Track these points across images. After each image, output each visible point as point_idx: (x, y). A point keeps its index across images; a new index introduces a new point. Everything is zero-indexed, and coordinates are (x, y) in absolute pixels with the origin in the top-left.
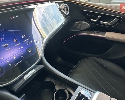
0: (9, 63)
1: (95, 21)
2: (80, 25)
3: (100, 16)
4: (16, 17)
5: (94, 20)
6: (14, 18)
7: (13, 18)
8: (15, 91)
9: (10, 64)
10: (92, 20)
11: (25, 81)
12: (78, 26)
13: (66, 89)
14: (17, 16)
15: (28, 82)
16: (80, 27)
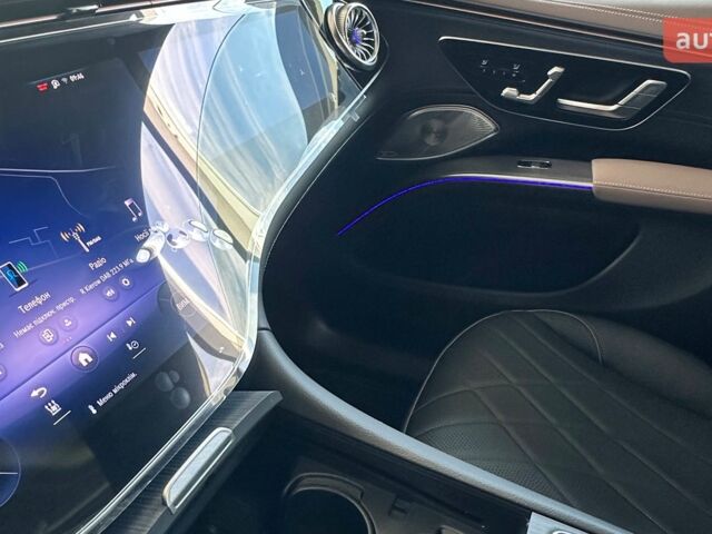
0: (47, 401)
1: (532, 97)
3: (556, 69)
4: (73, 78)
5: (521, 92)
6: (56, 84)
7: (50, 86)
9: (54, 409)
10: (508, 91)
14: (81, 76)
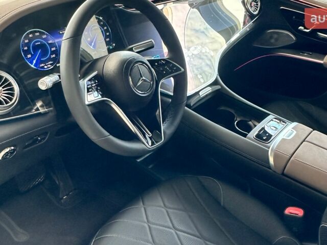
2: (275, 36)
5: (305, 29)
8: (192, 105)
10: (301, 28)
11: (200, 98)
12: (271, 37)
13: (251, 121)
15: (203, 101)
16: (277, 40)
